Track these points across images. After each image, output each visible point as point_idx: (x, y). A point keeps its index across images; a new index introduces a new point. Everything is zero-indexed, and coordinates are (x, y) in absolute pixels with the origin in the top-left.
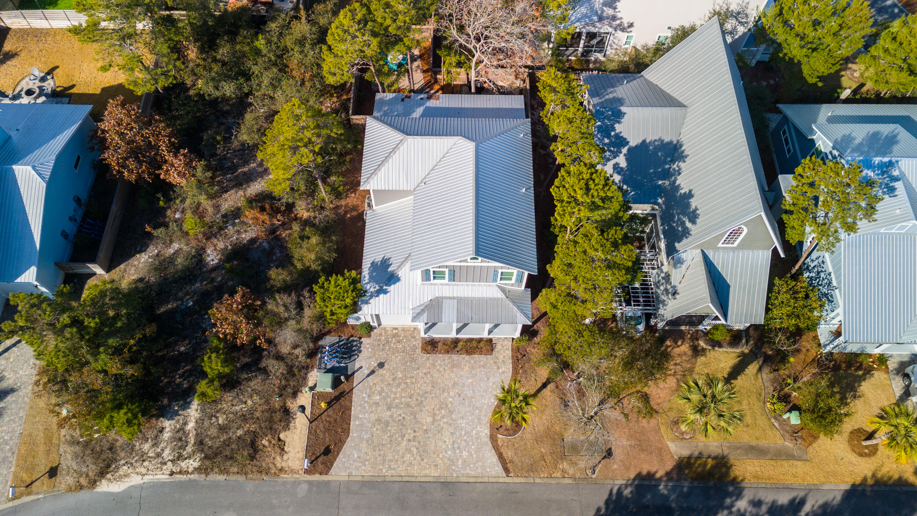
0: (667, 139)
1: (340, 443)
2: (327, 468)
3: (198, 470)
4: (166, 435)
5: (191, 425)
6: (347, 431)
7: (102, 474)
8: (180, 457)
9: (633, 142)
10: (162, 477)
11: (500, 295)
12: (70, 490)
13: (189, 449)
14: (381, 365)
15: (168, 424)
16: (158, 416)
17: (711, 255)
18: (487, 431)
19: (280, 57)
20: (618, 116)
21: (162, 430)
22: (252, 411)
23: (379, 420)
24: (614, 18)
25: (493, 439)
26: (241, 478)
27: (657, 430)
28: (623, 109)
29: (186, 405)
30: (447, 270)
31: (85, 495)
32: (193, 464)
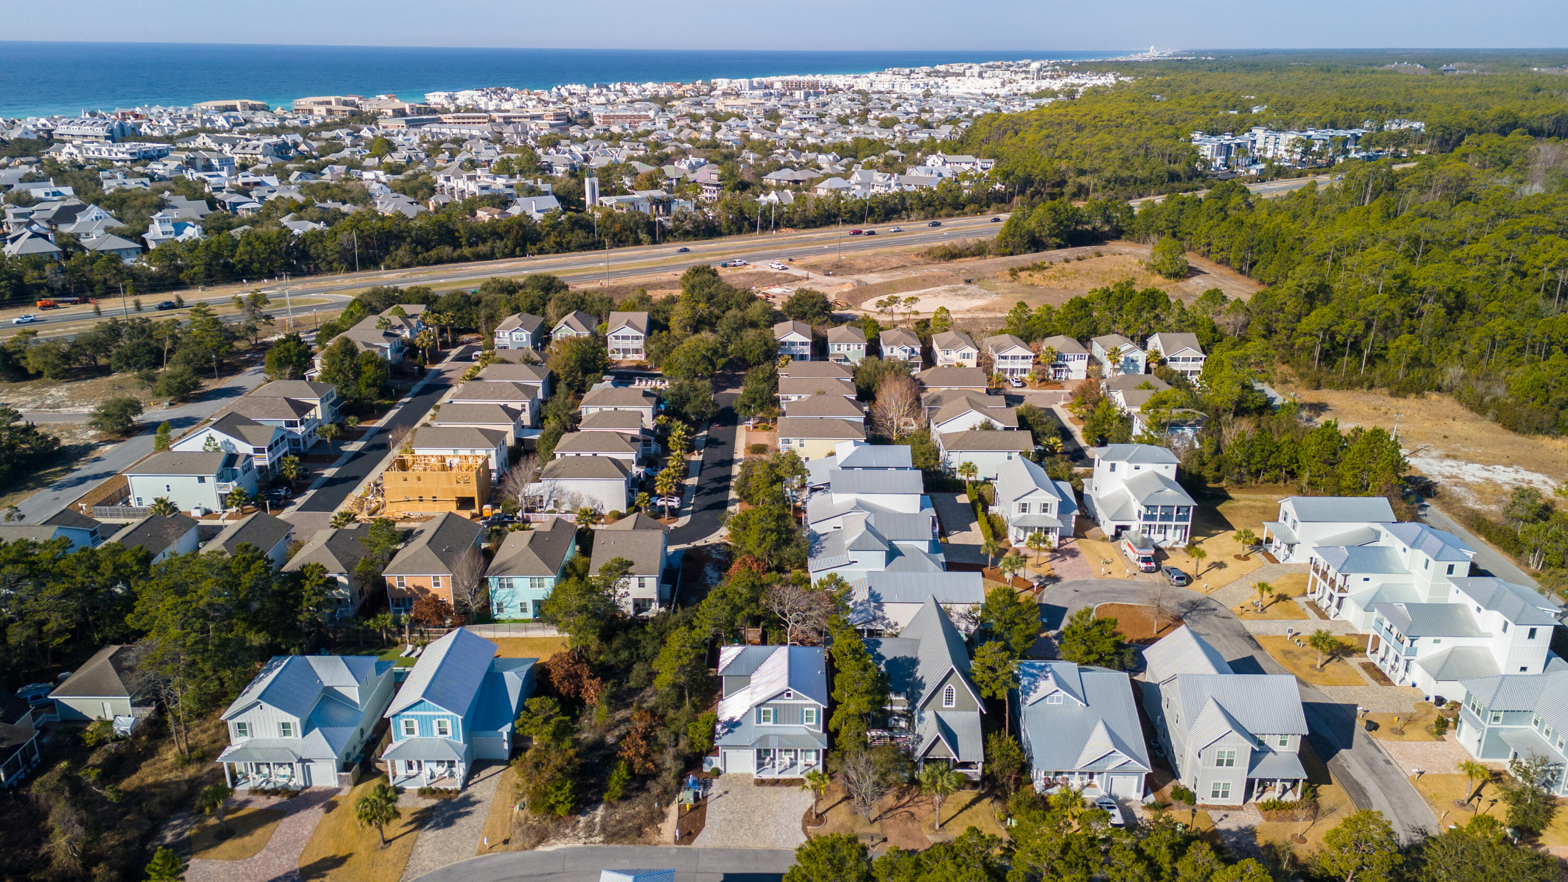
0: (909, 656)
1: (698, 831)
2: (690, 841)
3: (603, 842)
4: (581, 825)
5: (598, 819)
6: (703, 824)
7: (539, 843)
8: (590, 836)
9: (889, 657)
10: (579, 844)
11: (806, 733)
12: (518, 850)
13: (596, 832)
14: (726, 792)
15: (582, 819)
16: (576, 814)
17: (940, 713)
18: (800, 825)
19: (661, 634)
20: (878, 644)
21: (578, 822)
22: (639, 813)
23: (725, 820)
24: (884, 618)
25: (804, 829)
26: (632, 846)
27: (920, 829)
28: (881, 640)
29: (595, 809)
30: (771, 709)
31: (528, 853)
32: (599, 839)
